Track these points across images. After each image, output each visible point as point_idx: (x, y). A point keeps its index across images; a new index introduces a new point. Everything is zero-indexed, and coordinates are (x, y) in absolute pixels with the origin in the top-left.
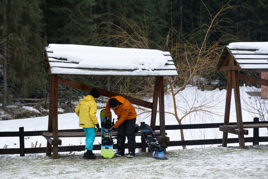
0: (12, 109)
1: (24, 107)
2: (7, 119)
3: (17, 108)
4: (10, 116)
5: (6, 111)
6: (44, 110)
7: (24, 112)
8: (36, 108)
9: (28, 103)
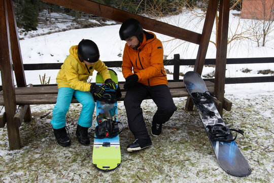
0: (81, 22)
1: (90, 20)
2: (78, 28)
3: (85, 21)
4: (80, 26)
5: (78, 22)
6: (103, 22)
7: (89, 23)
8: (98, 21)
9: (93, 17)
